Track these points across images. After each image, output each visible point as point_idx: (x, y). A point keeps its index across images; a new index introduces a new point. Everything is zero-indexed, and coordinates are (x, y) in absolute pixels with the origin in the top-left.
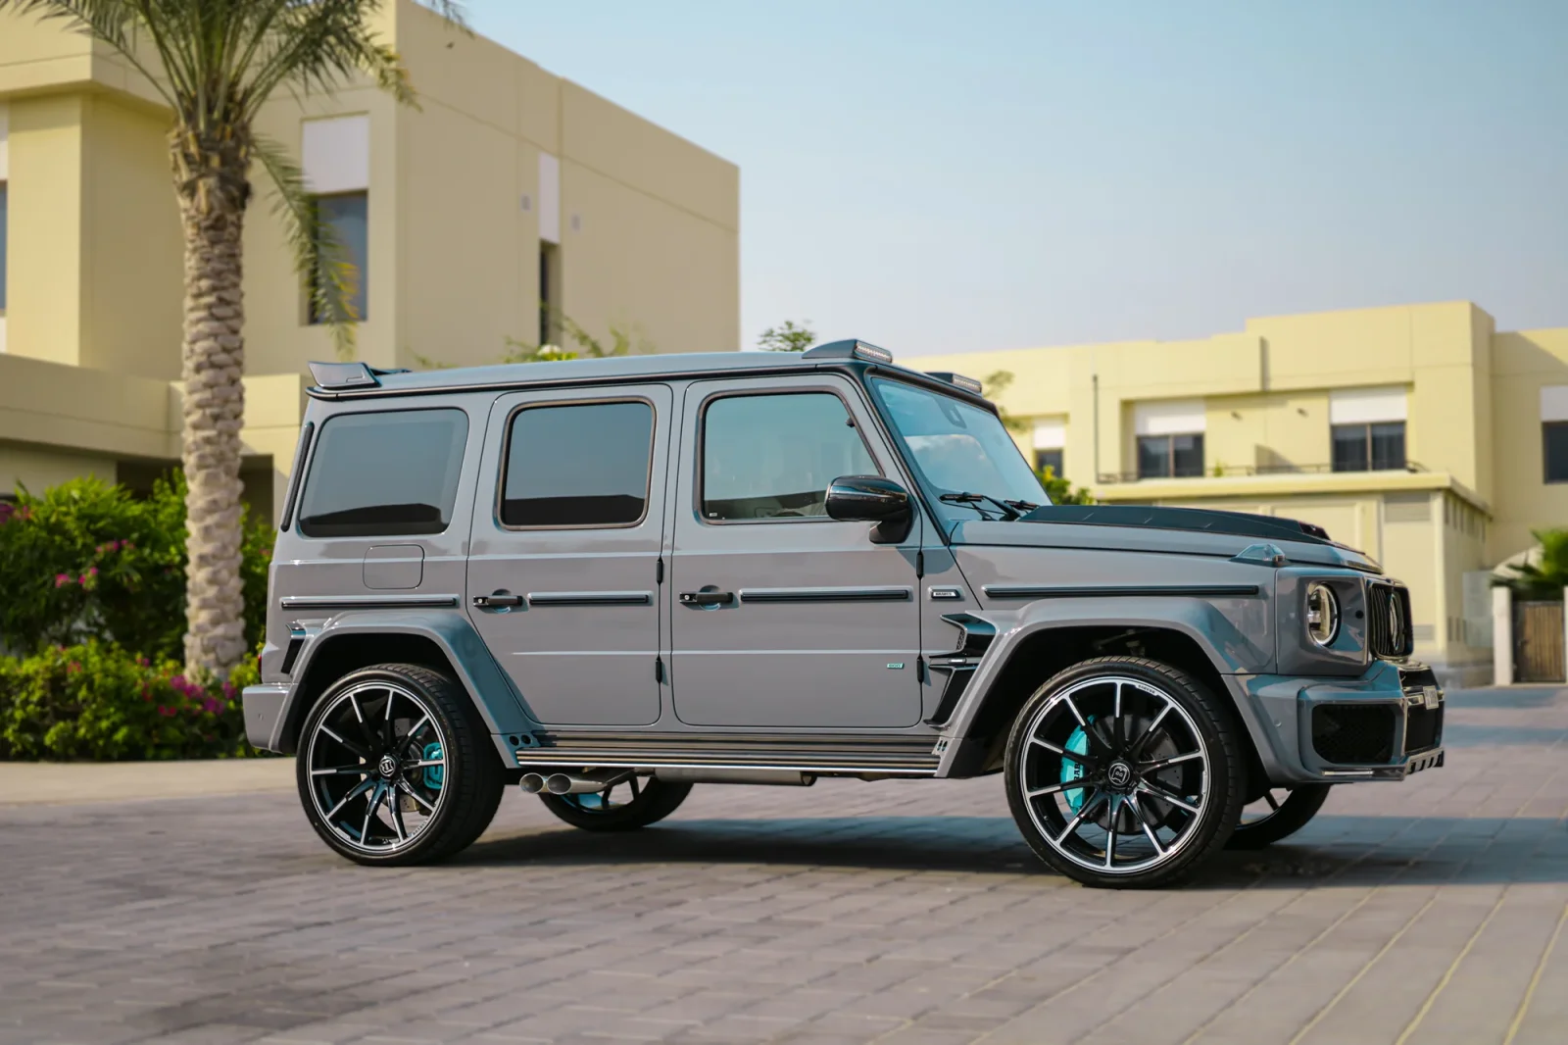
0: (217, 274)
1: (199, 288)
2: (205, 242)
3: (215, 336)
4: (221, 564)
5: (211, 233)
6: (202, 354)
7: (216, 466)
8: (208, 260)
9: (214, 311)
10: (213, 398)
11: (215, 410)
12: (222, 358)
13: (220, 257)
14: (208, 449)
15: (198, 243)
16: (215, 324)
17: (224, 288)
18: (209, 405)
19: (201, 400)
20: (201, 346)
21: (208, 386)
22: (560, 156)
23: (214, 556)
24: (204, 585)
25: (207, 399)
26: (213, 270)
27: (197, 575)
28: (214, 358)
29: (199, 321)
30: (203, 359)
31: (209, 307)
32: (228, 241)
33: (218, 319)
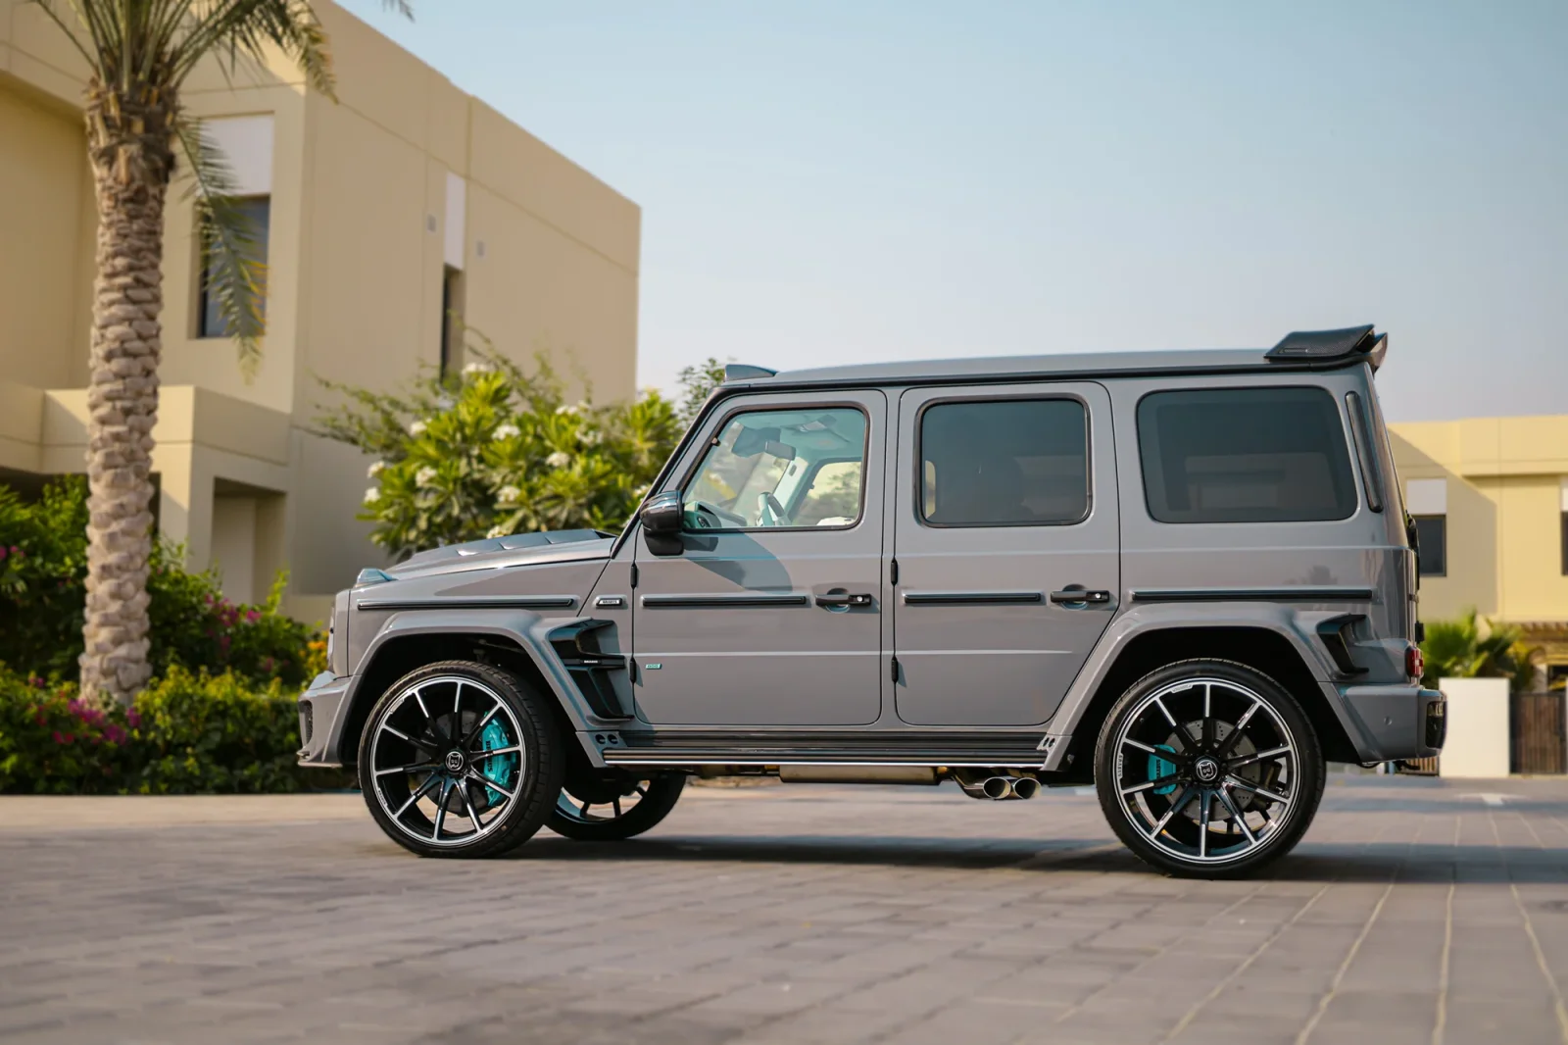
0: (136, 252)
1: (113, 266)
2: (123, 217)
3: (130, 320)
4: (126, 576)
5: (130, 206)
6: (115, 340)
7: (126, 466)
8: (125, 236)
9: (130, 292)
10: (125, 390)
11: (128, 404)
12: (136, 345)
13: (139, 233)
14: (117, 447)
15: (115, 217)
16: (130, 308)
17: (141, 269)
18: (120, 398)
19: (111, 391)
20: (112, 332)
21: (120, 376)
22: (467, 177)
23: (119, 568)
24: (107, 599)
25: (118, 391)
26: (130, 247)
27: (97, 588)
28: (127, 345)
29: (112, 303)
30: (116, 345)
31: (124, 288)
32: (148, 216)
33: (134, 302)
